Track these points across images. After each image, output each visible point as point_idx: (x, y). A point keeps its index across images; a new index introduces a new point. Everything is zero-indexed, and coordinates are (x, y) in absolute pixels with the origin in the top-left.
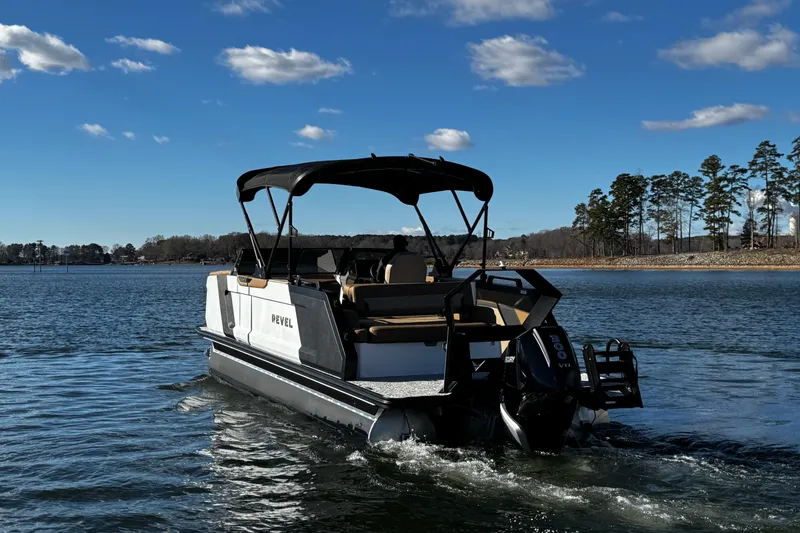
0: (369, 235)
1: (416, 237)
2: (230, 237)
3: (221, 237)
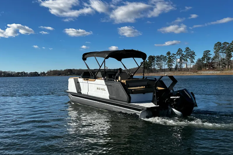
2: (66, 70)
3: (64, 70)
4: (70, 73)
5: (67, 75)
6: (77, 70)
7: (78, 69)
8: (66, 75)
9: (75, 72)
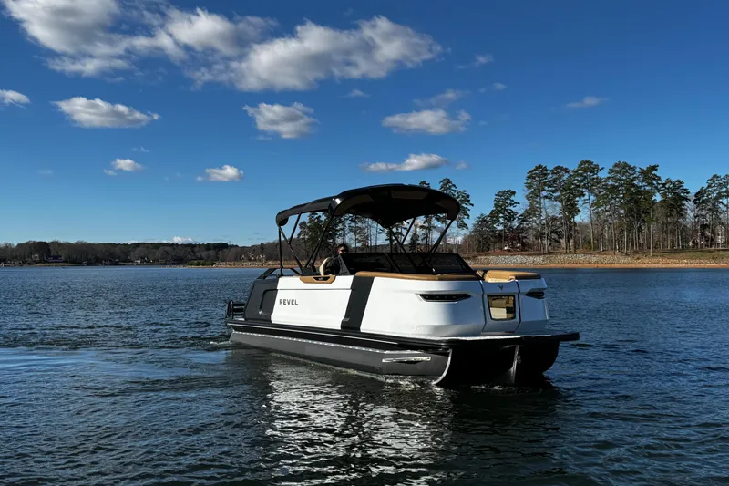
0: (143, 244)
1: (181, 245)
2: (27, 244)
3: (19, 245)
4: (41, 256)
5: (30, 264)
6: (68, 245)
7: (72, 242)
8: (25, 263)
9: (60, 253)
